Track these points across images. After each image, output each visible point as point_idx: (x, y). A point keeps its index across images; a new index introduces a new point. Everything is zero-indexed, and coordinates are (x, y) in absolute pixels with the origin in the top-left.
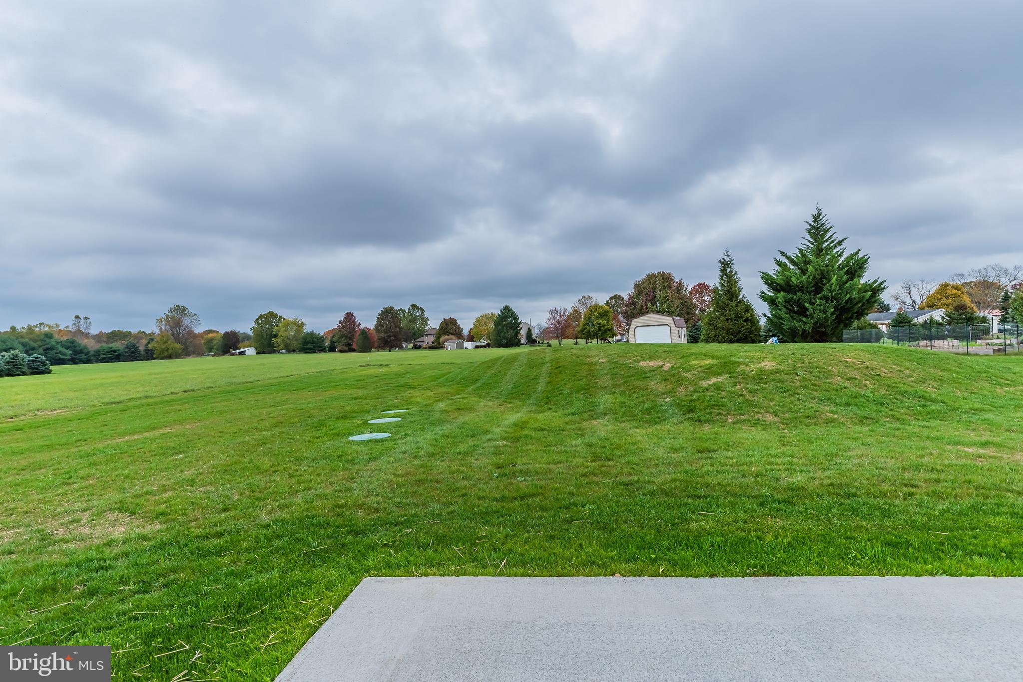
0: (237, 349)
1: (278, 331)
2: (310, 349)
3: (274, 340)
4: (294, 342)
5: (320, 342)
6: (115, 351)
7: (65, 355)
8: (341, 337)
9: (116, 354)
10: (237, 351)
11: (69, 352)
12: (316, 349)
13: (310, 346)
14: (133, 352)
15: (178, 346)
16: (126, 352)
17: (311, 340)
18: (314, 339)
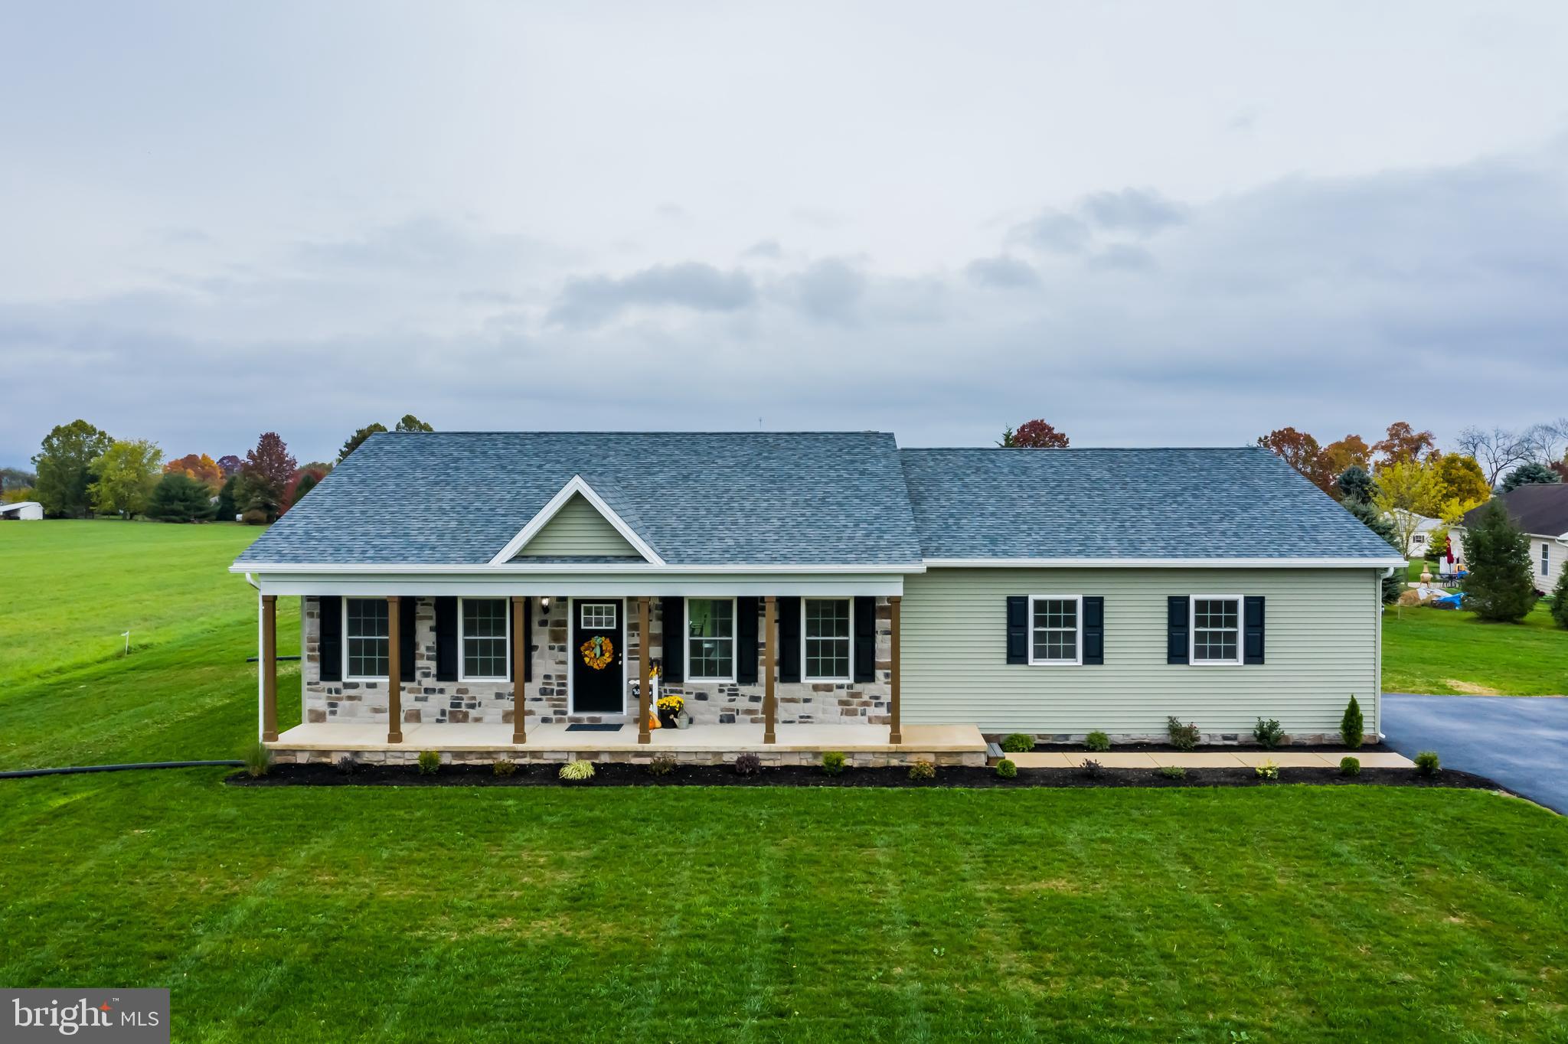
1: (99, 466)
2: (178, 513)
3: (91, 488)
4: (139, 495)
5: (199, 498)
8: (252, 490)
12: (192, 512)
13: (178, 506)
17: (181, 491)
18: (187, 491)
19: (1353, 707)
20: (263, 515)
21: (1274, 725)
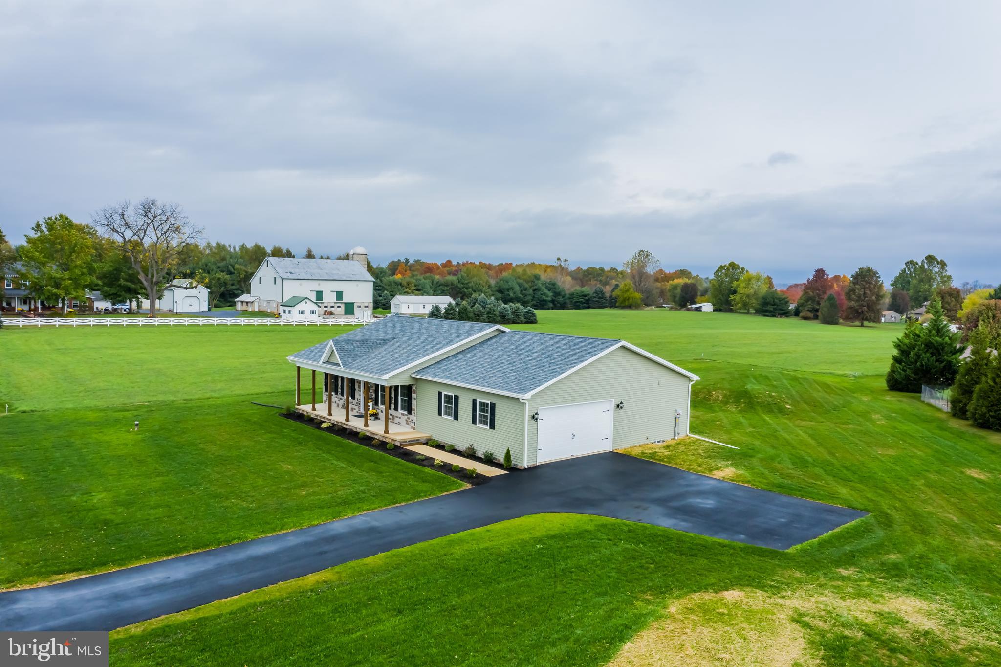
0: (695, 303)
1: (738, 286)
2: (770, 312)
3: (732, 297)
4: (753, 300)
5: (782, 304)
6: (585, 296)
7: (547, 296)
8: (807, 301)
9: (587, 298)
10: (694, 306)
11: (550, 294)
12: (777, 311)
13: (770, 308)
14: (600, 298)
15: (638, 295)
16: (594, 297)
17: (772, 300)
18: (775, 300)
19: (508, 452)
20: (811, 315)
21: (492, 455)
